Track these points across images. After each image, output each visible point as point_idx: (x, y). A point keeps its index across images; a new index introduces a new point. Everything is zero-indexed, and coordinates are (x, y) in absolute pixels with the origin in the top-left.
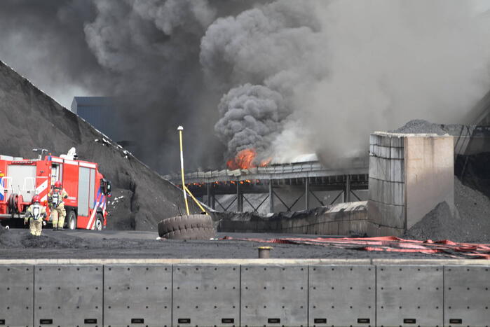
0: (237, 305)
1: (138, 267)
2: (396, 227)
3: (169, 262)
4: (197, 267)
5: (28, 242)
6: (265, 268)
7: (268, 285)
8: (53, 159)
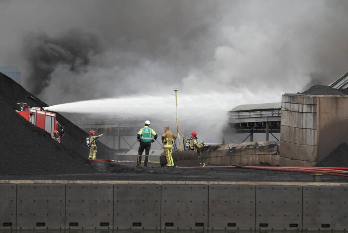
0: (300, 214)
2: (308, 161)
3: (253, 184)
5: (111, 169)
6: (320, 189)
7: (322, 200)
8: (31, 111)
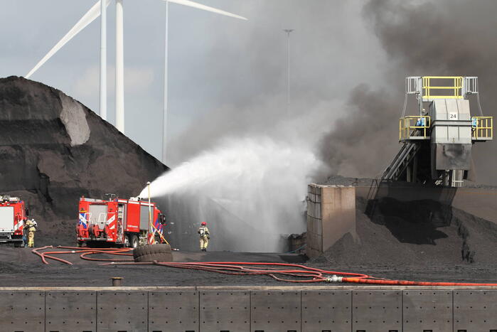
0: (94, 321)
1: (19, 293)
3: (43, 289)
4: (64, 293)
6: (115, 293)
7: (117, 306)
8: (120, 201)
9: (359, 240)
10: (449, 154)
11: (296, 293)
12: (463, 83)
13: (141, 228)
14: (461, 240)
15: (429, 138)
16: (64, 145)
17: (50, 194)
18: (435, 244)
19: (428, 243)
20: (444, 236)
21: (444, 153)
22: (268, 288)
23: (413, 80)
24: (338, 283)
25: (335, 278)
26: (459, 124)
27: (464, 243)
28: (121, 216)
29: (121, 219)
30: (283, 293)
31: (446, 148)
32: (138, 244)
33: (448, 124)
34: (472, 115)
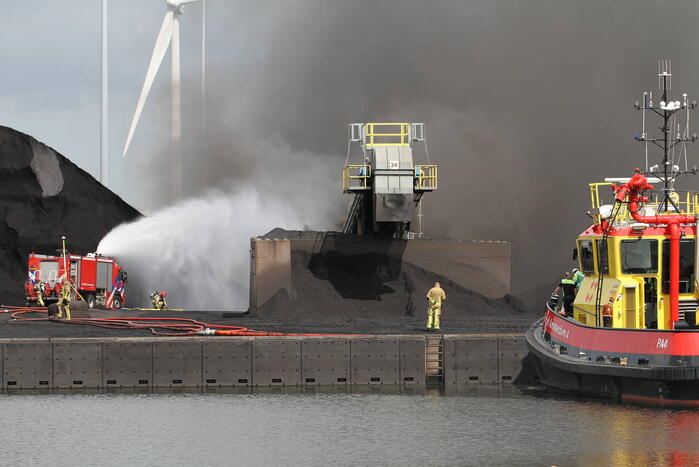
8: (72, 257)
9: (296, 295)
10: (389, 205)
11: (147, 344)
12: (408, 129)
13: (98, 286)
14: (407, 295)
15: (369, 188)
16: (34, 196)
17: (19, 250)
18: (380, 300)
19: (374, 299)
20: (391, 291)
21: (384, 204)
22: (120, 339)
23: (356, 128)
24: (211, 335)
25: (208, 331)
26: (400, 173)
27: (410, 298)
28: (74, 273)
29: (74, 277)
30: (134, 344)
31: (387, 199)
32: (95, 303)
33: (388, 173)
34: (415, 163)
